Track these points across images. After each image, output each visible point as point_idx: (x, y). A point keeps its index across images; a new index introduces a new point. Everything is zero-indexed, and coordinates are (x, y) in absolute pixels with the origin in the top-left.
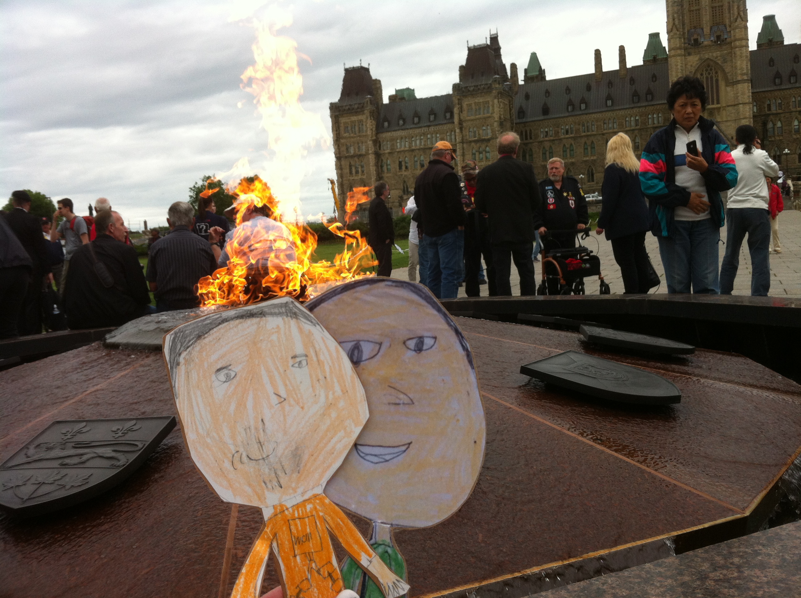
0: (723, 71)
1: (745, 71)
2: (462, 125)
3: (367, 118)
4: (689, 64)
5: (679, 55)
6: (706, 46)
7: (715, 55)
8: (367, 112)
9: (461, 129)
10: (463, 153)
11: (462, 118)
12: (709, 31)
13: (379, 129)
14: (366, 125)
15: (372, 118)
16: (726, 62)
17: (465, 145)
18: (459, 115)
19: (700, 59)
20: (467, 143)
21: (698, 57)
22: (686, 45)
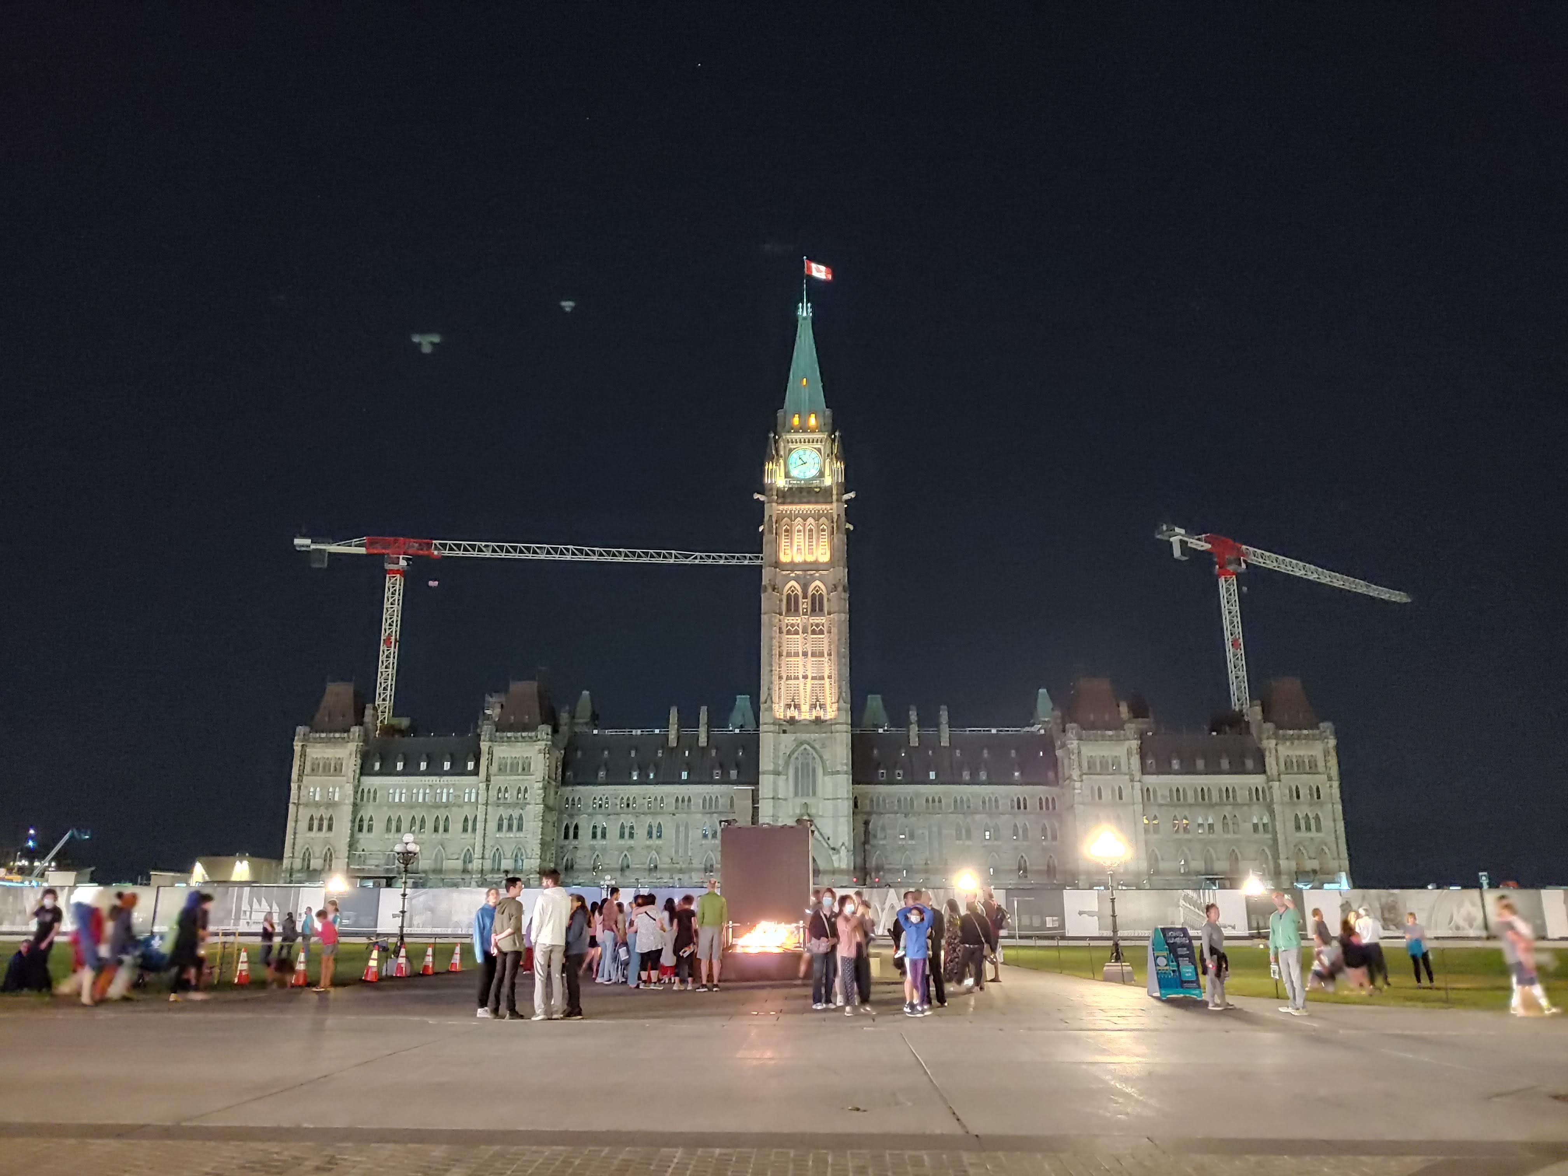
0: (821, 757)
1: (845, 761)
2: (490, 781)
3: (350, 754)
4: (784, 745)
6: (804, 727)
7: (813, 738)
8: (352, 747)
9: (488, 786)
10: (486, 819)
11: (490, 771)
12: (808, 708)
13: (365, 770)
14: (347, 765)
15: (359, 756)
16: (824, 748)
17: (489, 807)
18: (488, 768)
19: (796, 740)
20: (492, 805)
21: (793, 737)
22: (782, 721)
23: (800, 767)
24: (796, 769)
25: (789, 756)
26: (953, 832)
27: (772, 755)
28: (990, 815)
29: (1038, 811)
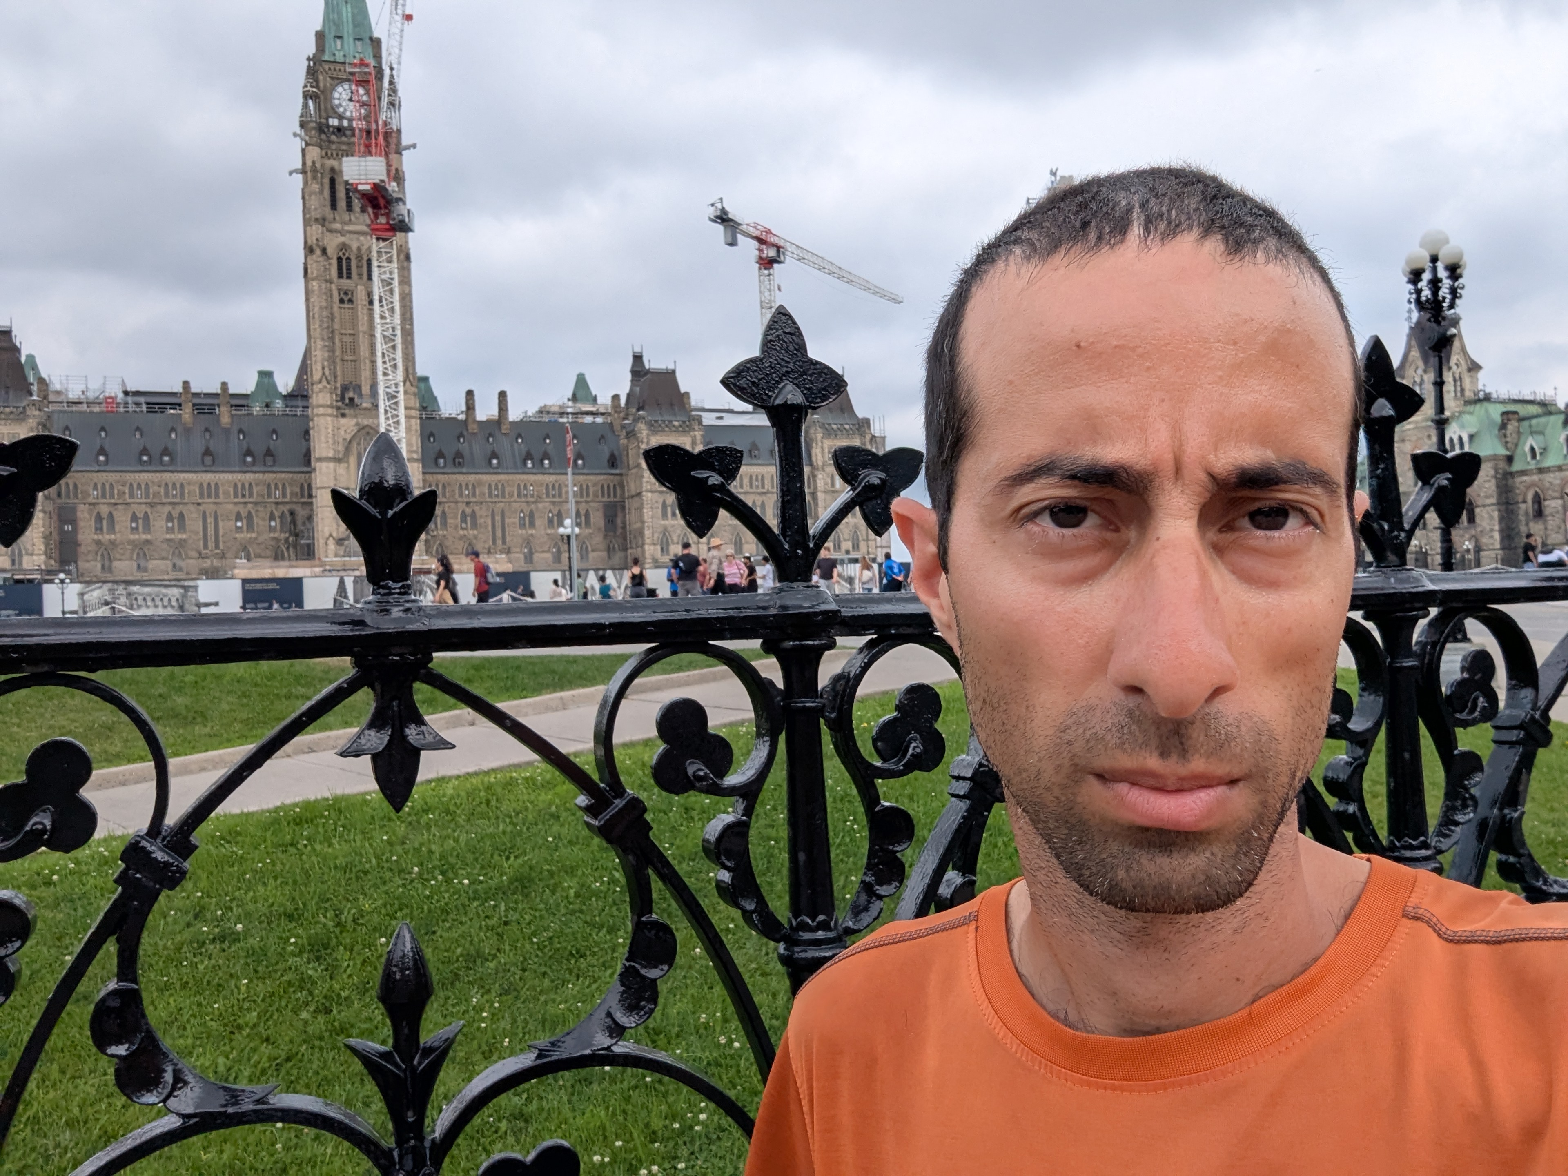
1: (415, 448)
5: (330, 415)
12: (369, 391)
19: (357, 424)
21: (354, 421)
22: (340, 404)
24: (359, 454)
25: (350, 442)
26: (517, 520)
27: (331, 441)
28: (553, 503)
29: (600, 498)
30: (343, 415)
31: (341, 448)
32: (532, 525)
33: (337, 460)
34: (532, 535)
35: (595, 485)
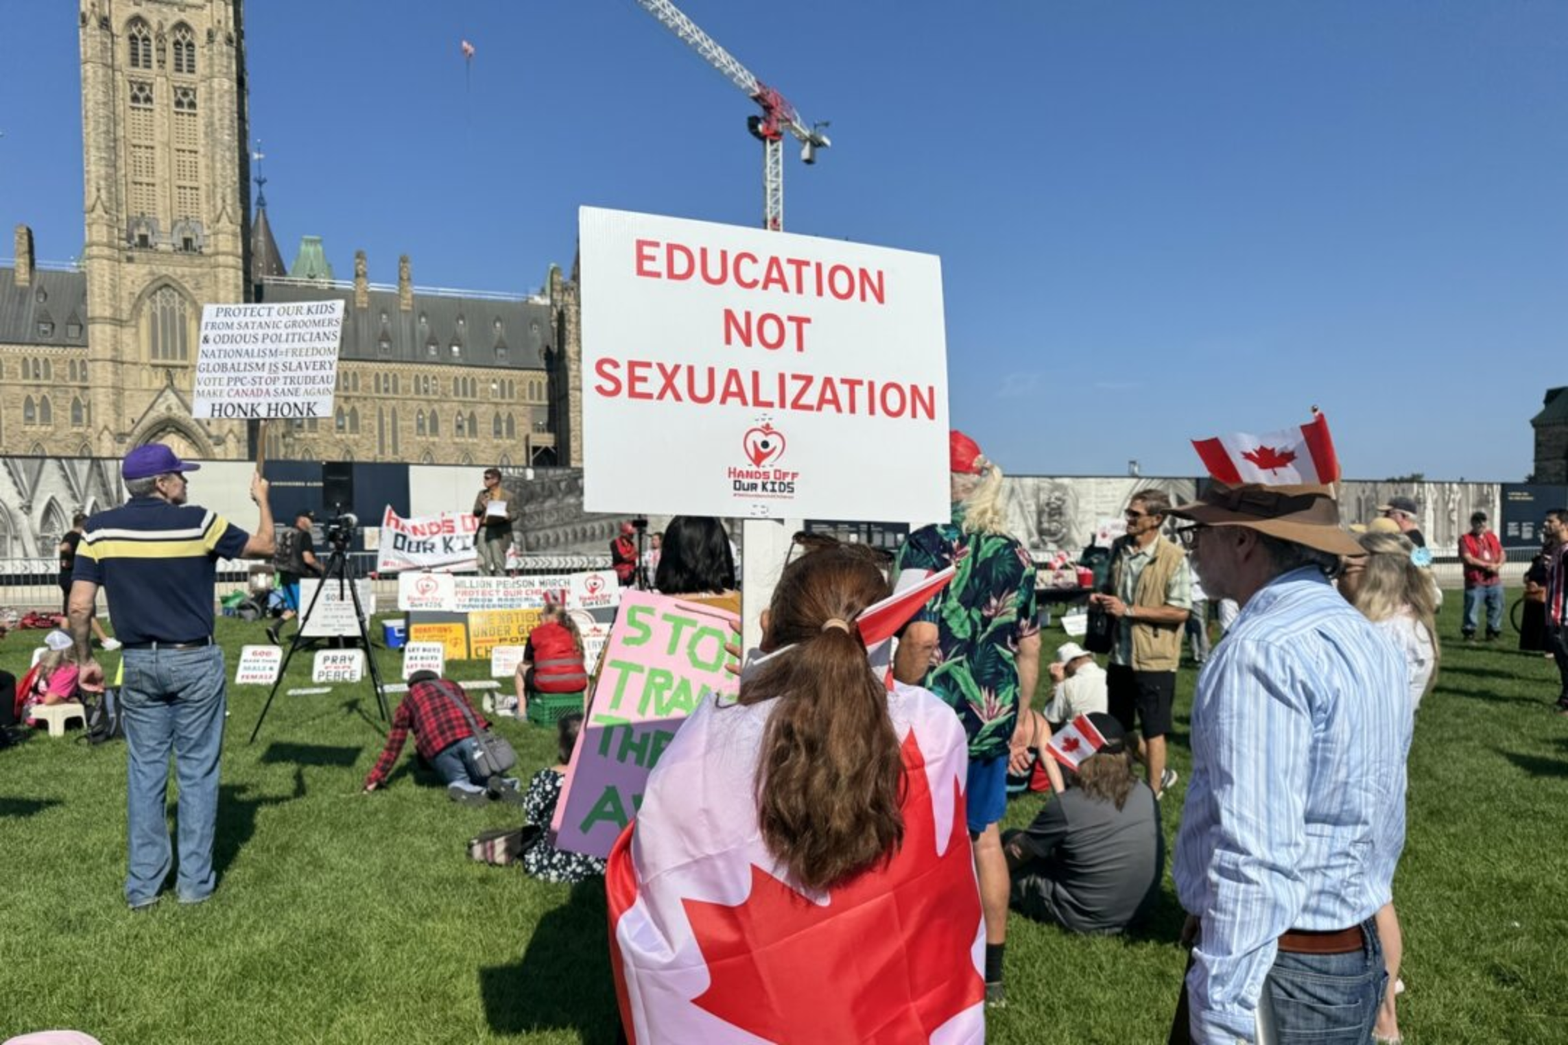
0: (195, 303)
4: (130, 278)
5: (109, 259)
6: (163, 252)
7: (179, 271)
12: (169, 227)
16: (200, 288)
19: (151, 273)
21: (145, 270)
22: (124, 243)
23: (159, 313)
24: (154, 316)
25: (140, 297)
26: (414, 424)
27: (107, 294)
28: (464, 403)
29: (528, 401)
30: (130, 260)
31: (126, 307)
32: (435, 430)
33: (117, 322)
34: (434, 444)
35: (521, 382)
